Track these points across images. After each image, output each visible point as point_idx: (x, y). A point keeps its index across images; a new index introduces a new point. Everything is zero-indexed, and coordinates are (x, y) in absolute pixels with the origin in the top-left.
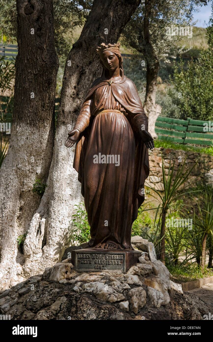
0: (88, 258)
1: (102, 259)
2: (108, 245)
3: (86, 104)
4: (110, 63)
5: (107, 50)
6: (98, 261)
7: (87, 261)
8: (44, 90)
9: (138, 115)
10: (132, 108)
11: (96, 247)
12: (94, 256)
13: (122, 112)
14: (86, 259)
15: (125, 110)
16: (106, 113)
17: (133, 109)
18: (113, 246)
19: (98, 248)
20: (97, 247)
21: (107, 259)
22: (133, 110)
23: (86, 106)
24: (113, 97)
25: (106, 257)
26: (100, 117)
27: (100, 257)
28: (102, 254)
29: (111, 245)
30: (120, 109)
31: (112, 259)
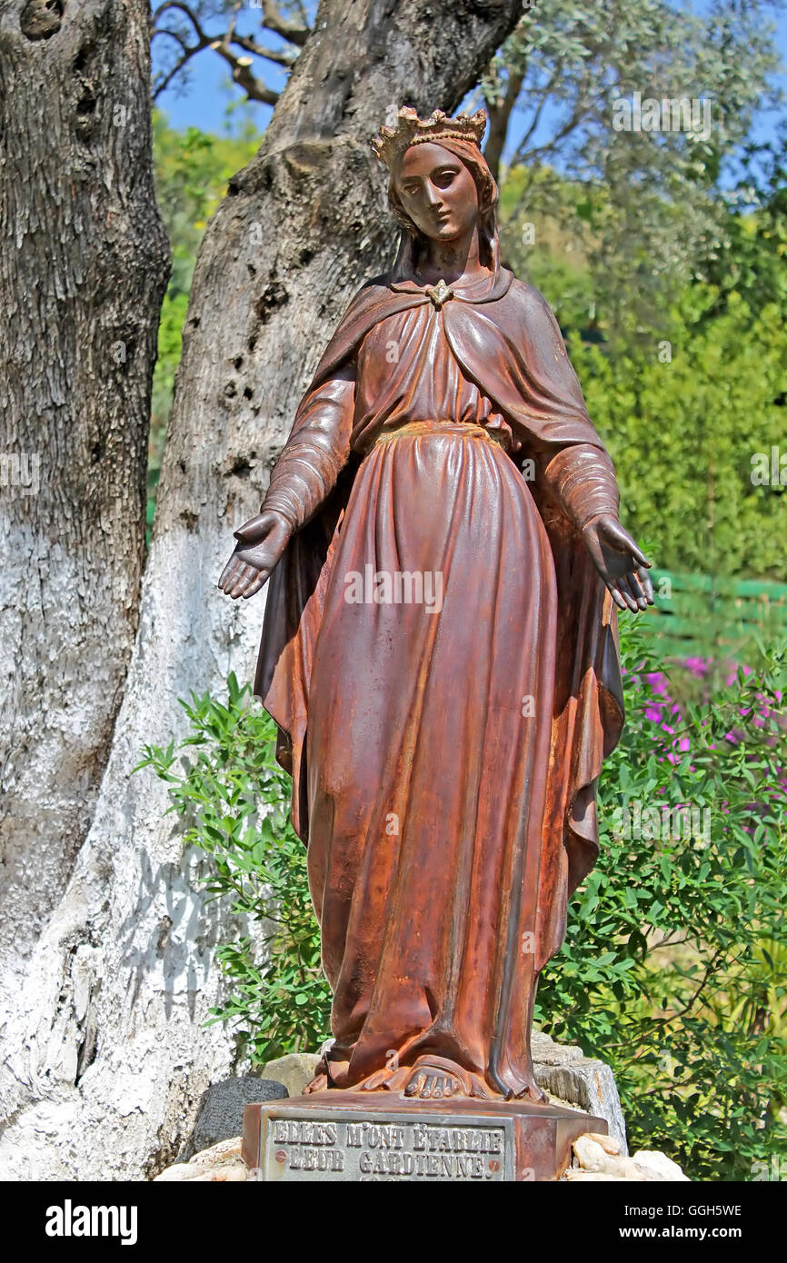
0: (328, 1145)
1: (397, 1148)
2: (422, 1078)
3: (322, 395)
4: (440, 205)
5: (428, 141)
6: (379, 1156)
7: (320, 1159)
8: (100, 371)
9: (571, 448)
10: (540, 418)
11: (363, 1089)
12: (358, 1131)
13: (493, 431)
14: (316, 1145)
15: (507, 427)
16: (419, 438)
17: (546, 422)
18: (449, 1081)
19: (375, 1090)
20: (367, 1086)
21: (422, 1149)
22: (545, 428)
23: (319, 407)
24: (451, 359)
25: (417, 1139)
26: (390, 458)
27: (387, 1136)
28: (397, 1123)
29: (440, 1078)
30: (484, 422)
31: (448, 1151)
